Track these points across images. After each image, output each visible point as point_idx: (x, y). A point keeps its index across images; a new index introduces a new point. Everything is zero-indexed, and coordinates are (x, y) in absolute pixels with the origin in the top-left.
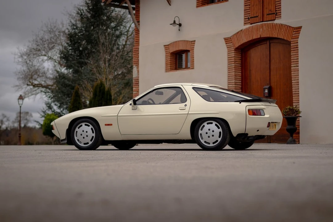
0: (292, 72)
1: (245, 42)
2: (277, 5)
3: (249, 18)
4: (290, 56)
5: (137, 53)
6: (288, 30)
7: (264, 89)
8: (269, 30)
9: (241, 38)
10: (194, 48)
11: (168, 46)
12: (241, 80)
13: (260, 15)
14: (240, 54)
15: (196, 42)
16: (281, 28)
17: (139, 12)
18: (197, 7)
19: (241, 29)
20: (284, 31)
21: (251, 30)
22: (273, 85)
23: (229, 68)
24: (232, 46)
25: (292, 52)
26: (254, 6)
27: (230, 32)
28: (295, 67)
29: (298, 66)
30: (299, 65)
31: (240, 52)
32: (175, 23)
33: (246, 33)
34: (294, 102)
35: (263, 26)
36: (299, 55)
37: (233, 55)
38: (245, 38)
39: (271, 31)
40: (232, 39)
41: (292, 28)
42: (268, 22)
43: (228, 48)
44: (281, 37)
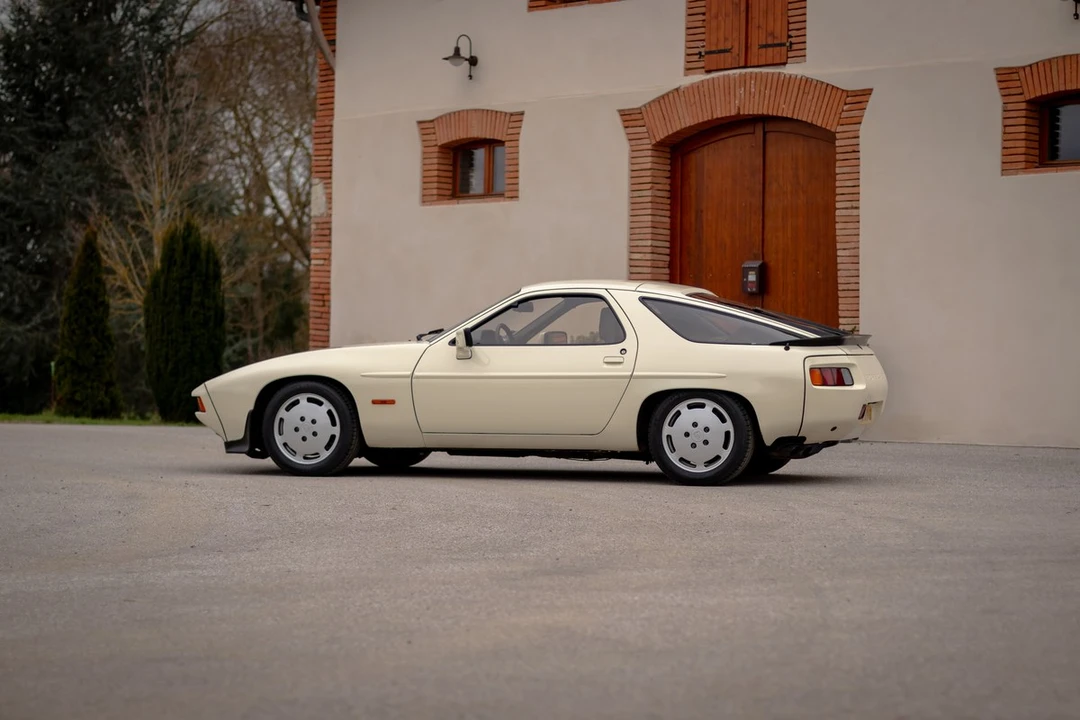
0: (838, 226)
1: (688, 125)
2: (792, 20)
3: (700, 53)
4: (833, 176)
5: (328, 140)
6: (826, 99)
7: (746, 272)
8: (767, 95)
9: (675, 111)
10: (519, 134)
11: (431, 125)
12: (668, 238)
13: (736, 45)
14: (669, 161)
15: (525, 118)
16: (806, 91)
17: (335, 12)
18: (531, 8)
19: (675, 87)
20: (815, 99)
21: (707, 90)
22: (772, 260)
23: (634, 204)
24: (646, 135)
25: (838, 164)
26: (720, 18)
27: (641, 91)
28: (847, 208)
29: (857, 208)
30: (862, 204)
31: (668, 156)
32: (459, 54)
33: (692, 101)
34: (841, 313)
35: (748, 84)
36: (862, 176)
37: (647, 161)
38: (686, 115)
39: (772, 99)
40: (644, 114)
41: (840, 92)
42: (764, 70)
43: (630, 140)
44: (804, 119)
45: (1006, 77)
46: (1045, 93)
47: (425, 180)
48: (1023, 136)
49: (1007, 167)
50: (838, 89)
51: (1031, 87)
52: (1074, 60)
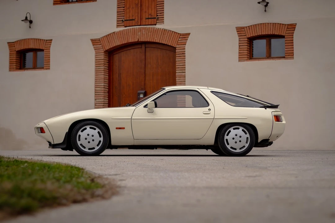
0: (177, 78)
1: (118, 44)
2: (158, 10)
3: (123, 20)
4: (175, 62)
6: (172, 36)
7: (139, 94)
8: (149, 35)
9: (113, 40)
10: (50, 47)
11: (13, 44)
12: (108, 83)
13: (137, 18)
14: (108, 57)
15: (53, 41)
16: (165, 33)
18: (54, 4)
19: (114, 32)
20: (168, 37)
21: (126, 34)
22: (149, 90)
24: (102, 48)
25: (177, 58)
26: (130, 9)
27: (99, 33)
28: (180, 73)
29: (184, 72)
30: (186, 71)
31: (108, 55)
32: (27, 19)
33: (120, 36)
35: (142, 31)
36: (186, 62)
37: (102, 56)
38: (117, 41)
39: (151, 36)
40: (101, 40)
41: (177, 34)
42: (148, 26)
43: (95, 49)
44: (164, 43)
45: (240, 30)
46: (254, 35)
47: (11, 63)
48: (246, 49)
49: (241, 59)
50: (177, 33)
51: (249, 34)
52: (265, 25)
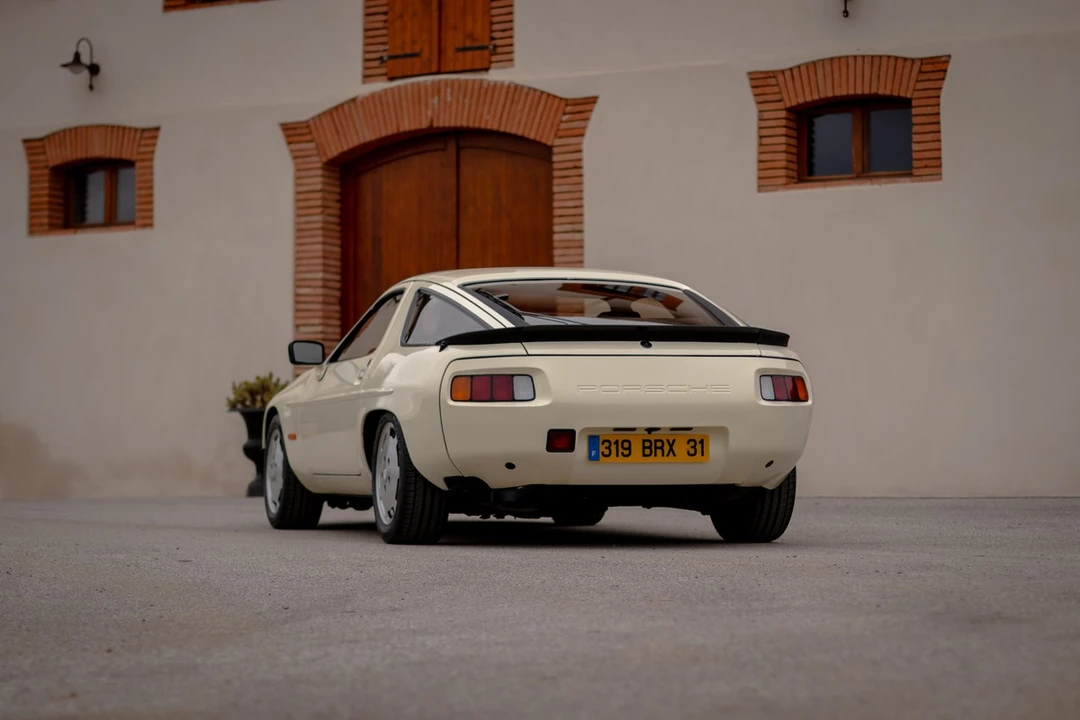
0: (556, 252)
1: (368, 140)
2: (495, 19)
3: (381, 58)
4: (549, 196)
6: (541, 108)
8: (467, 104)
9: (351, 124)
10: (153, 152)
11: (39, 144)
12: (339, 270)
13: (426, 48)
14: (338, 183)
15: (162, 134)
16: (516, 99)
18: (167, 8)
19: (351, 95)
20: (526, 110)
21: (391, 102)
23: (300, 231)
24: (315, 152)
25: (556, 181)
26: (406, 18)
27: (308, 103)
28: (567, 232)
29: (580, 231)
30: (587, 227)
31: (338, 176)
32: (79, 61)
33: (373, 112)
35: (443, 90)
36: (586, 195)
37: (316, 182)
38: (365, 128)
39: (473, 108)
40: (313, 128)
41: (557, 100)
42: (462, 77)
43: (295, 158)
44: (514, 131)
45: (761, 81)
46: (809, 99)
47: (33, 208)
48: (783, 148)
49: (765, 182)
50: (555, 97)
51: (792, 94)
52: (843, 61)
